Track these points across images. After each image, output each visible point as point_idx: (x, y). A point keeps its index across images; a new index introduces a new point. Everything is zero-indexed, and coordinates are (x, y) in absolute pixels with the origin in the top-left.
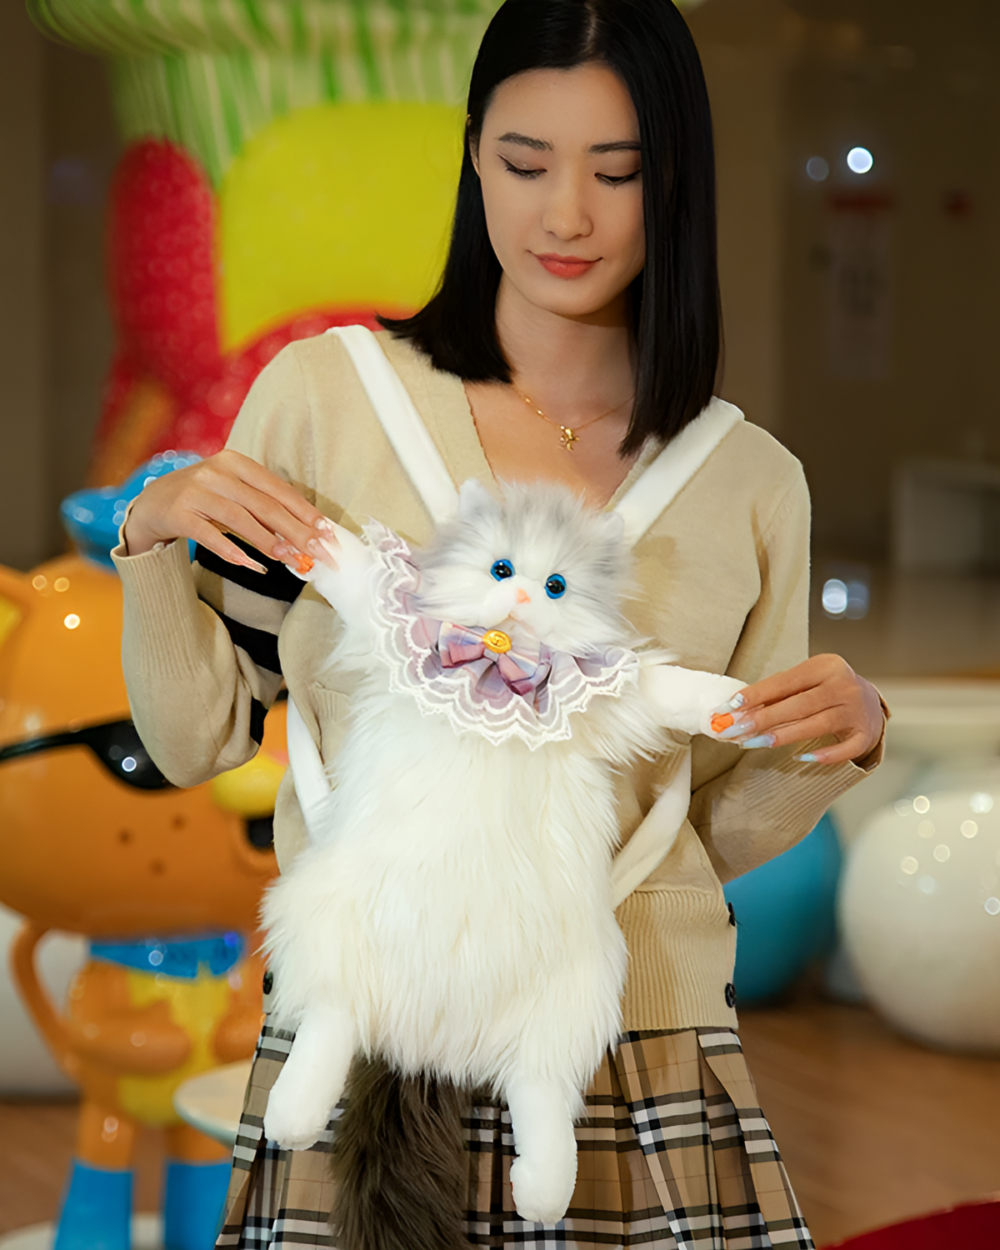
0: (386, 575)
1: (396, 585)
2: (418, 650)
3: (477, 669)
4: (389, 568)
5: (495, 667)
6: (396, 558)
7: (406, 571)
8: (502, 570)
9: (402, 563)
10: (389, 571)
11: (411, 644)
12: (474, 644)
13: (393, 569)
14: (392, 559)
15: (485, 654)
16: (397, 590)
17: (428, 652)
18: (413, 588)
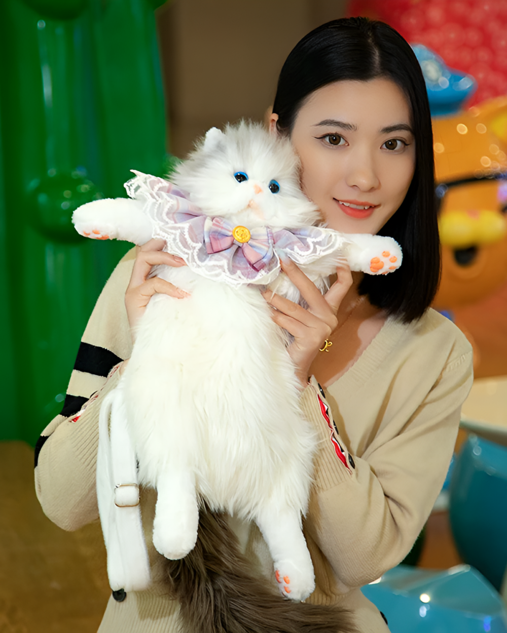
0: (157, 206)
1: (166, 210)
2: (194, 245)
3: (229, 253)
4: (157, 201)
5: (240, 251)
6: (159, 192)
7: (168, 199)
8: (241, 177)
9: (164, 194)
10: (158, 203)
11: (189, 241)
12: (227, 236)
13: (160, 201)
14: (157, 194)
15: (234, 242)
16: (168, 214)
17: (200, 245)
18: (176, 208)
